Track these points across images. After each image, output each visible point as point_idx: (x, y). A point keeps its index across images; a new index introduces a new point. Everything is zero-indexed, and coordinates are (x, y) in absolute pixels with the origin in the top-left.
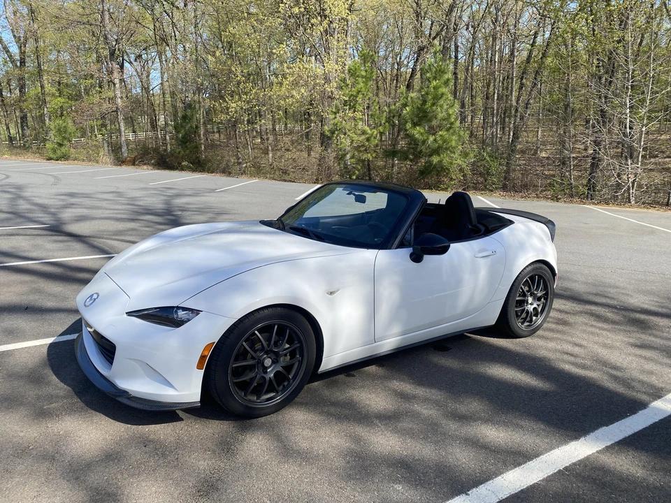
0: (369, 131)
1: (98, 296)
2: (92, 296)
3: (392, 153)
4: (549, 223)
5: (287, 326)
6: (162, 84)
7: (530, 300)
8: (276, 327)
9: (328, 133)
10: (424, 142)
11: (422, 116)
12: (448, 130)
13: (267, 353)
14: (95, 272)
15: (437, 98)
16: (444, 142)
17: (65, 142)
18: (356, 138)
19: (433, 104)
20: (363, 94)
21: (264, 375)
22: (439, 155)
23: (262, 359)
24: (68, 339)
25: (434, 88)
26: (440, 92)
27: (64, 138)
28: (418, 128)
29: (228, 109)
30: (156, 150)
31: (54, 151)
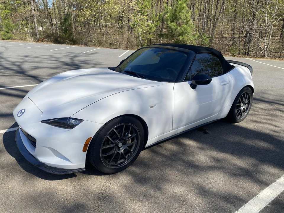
0: (151, 25)
1: (25, 111)
2: (21, 111)
3: (161, 35)
4: (249, 67)
5: (130, 126)
6: (53, 4)
7: (242, 105)
8: (124, 126)
9: (132, 26)
10: (176, 30)
11: (174, 18)
12: (186, 24)
13: (120, 140)
14: (27, 92)
15: (181, 9)
16: (185, 29)
17: (10, 31)
18: (145, 28)
19: (180, 12)
20: (148, 7)
21: (119, 151)
22: (183, 36)
23: (117, 143)
24: (13, 130)
25: (180, 4)
26: (183, 6)
27: (9, 29)
28: (173, 23)
29: (85, 14)
30: (53, 35)
31: (5, 36)
